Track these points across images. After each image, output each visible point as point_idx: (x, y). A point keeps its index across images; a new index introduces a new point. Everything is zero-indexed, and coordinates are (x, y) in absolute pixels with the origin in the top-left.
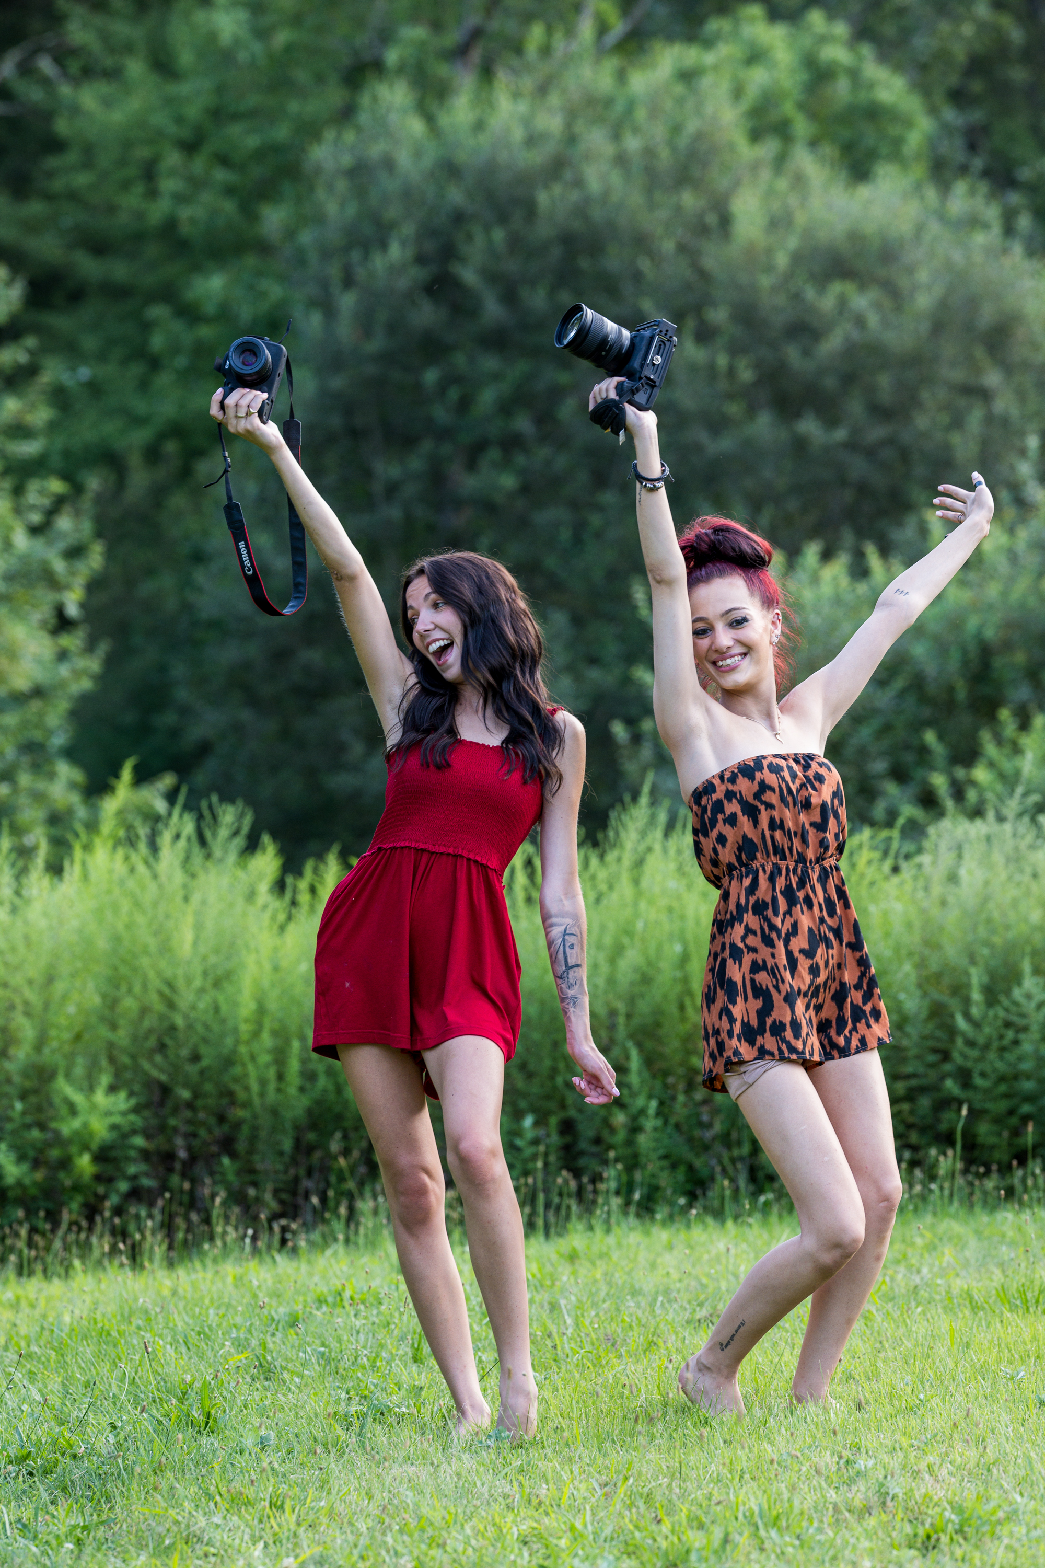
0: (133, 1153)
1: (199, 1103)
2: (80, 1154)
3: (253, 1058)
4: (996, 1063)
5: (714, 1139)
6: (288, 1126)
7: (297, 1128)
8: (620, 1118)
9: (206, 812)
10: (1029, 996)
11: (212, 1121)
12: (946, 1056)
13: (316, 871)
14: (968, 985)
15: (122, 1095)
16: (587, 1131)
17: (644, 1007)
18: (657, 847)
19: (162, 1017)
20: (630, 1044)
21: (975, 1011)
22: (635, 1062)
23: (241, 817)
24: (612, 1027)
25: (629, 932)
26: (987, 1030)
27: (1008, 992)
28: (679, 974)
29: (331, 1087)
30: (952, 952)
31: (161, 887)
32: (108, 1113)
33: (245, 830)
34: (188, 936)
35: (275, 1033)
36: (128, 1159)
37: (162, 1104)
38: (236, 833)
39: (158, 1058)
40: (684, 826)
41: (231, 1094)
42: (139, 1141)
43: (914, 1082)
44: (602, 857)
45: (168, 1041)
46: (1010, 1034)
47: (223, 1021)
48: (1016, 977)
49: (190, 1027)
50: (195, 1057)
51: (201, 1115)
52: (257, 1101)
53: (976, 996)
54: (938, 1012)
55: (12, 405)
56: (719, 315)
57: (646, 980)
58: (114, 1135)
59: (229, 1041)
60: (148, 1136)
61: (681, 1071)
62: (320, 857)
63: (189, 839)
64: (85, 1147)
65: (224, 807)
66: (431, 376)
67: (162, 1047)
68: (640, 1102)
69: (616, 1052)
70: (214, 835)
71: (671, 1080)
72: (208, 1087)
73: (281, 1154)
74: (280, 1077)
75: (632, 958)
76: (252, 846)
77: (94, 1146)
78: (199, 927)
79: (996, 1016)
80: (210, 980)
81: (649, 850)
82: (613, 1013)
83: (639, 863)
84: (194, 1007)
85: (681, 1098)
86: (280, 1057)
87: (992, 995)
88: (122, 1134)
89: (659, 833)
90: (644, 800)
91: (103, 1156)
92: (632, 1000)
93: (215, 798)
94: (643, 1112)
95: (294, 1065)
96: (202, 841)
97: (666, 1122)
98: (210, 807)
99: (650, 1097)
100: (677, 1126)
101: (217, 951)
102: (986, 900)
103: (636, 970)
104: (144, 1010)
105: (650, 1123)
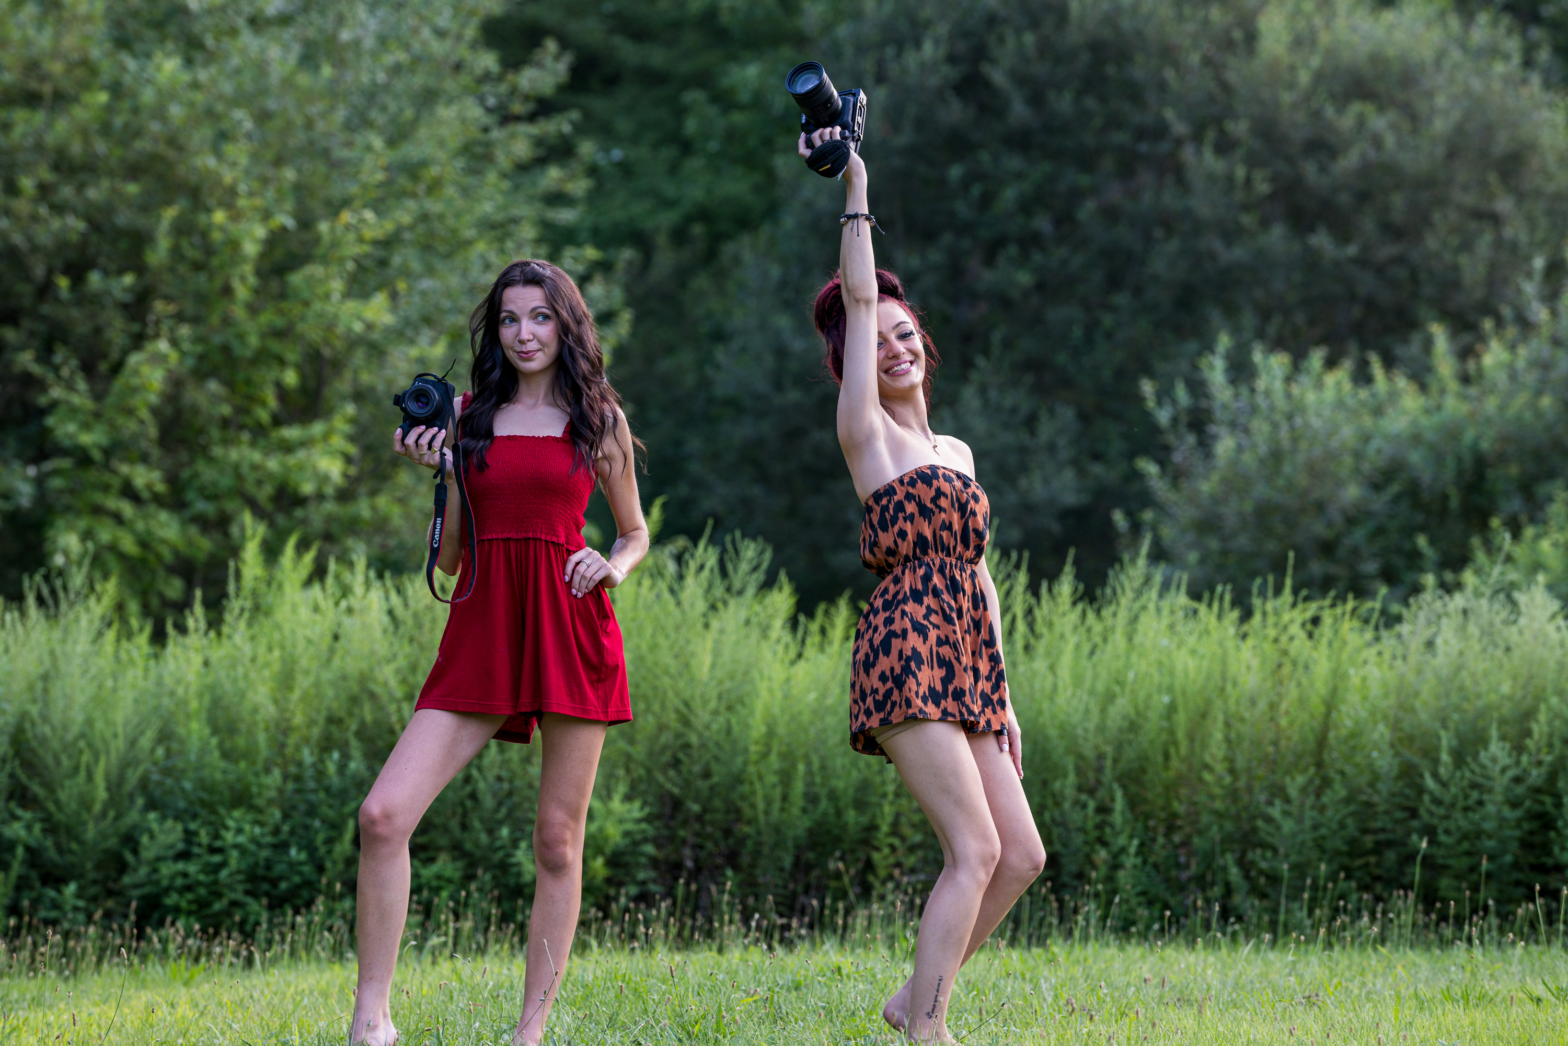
0: (643, 860)
1: (708, 817)
2: (594, 858)
3: (760, 777)
4: (1461, 821)
5: (1189, 880)
6: (790, 844)
7: (798, 847)
8: (1102, 855)
9: (729, 547)
10: (1494, 760)
11: (718, 834)
12: (1414, 813)
13: (827, 613)
14: (1437, 749)
15: (637, 804)
16: (1070, 866)
17: (1129, 753)
18: (1152, 606)
19: (678, 736)
20: (1116, 786)
21: (1442, 771)
22: (1119, 804)
23: (761, 553)
24: (1100, 770)
25: (1120, 683)
26: (1453, 790)
27: (1476, 756)
28: (1165, 724)
29: (832, 811)
30: (1423, 716)
31: (683, 613)
32: (621, 821)
33: (765, 565)
34: (707, 660)
35: (783, 756)
36: (638, 865)
37: (672, 817)
38: (755, 569)
39: (672, 773)
40: (1178, 587)
41: (738, 811)
42: (649, 849)
43: (1382, 837)
44: (1098, 612)
45: (681, 756)
46: (1475, 795)
47: (735, 742)
48: (1482, 741)
49: (703, 745)
50: (707, 775)
51: (709, 829)
52: (761, 818)
53: (1445, 757)
54: (1408, 773)
55: (553, 174)
56: (1239, 128)
57: (1133, 727)
58: (627, 841)
59: (739, 760)
60: (658, 846)
61: (1163, 815)
62: (832, 600)
63: (712, 570)
64: (599, 851)
65: (746, 542)
66: (955, 172)
67: (676, 763)
68: (1122, 841)
69: (1102, 793)
70: (736, 569)
71: (1152, 823)
72: (717, 803)
73: (782, 869)
74: (785, 798)
75: (1122, 706)
76: (769, 583)
77: (608, 850)
78: (717, 653)
79: (1462, 777)
80: (724, 704)
81: (1144, 608)
82: (1101, 757)
83: (1134, 620)
84: (707, 727)
85: (1161, 840)
86: (786, 777)
87: (1459, 758)
88: (634, 841)
89: (1154, 594)
90: (1142, 562)
91: (615, 861)
92: (1119, 747)
93: (738, 534)
94: (1123, 850)
95: (799, 787)
96: (724, 573)
97: (1145, 862)
98: (734, 542)
99: (1131, 837)
100: (1156, 866)
101: (732, 677)
102: (1459, 669)
103: (1124, 718)
104: (661, 728)
105: (1130, 861)
